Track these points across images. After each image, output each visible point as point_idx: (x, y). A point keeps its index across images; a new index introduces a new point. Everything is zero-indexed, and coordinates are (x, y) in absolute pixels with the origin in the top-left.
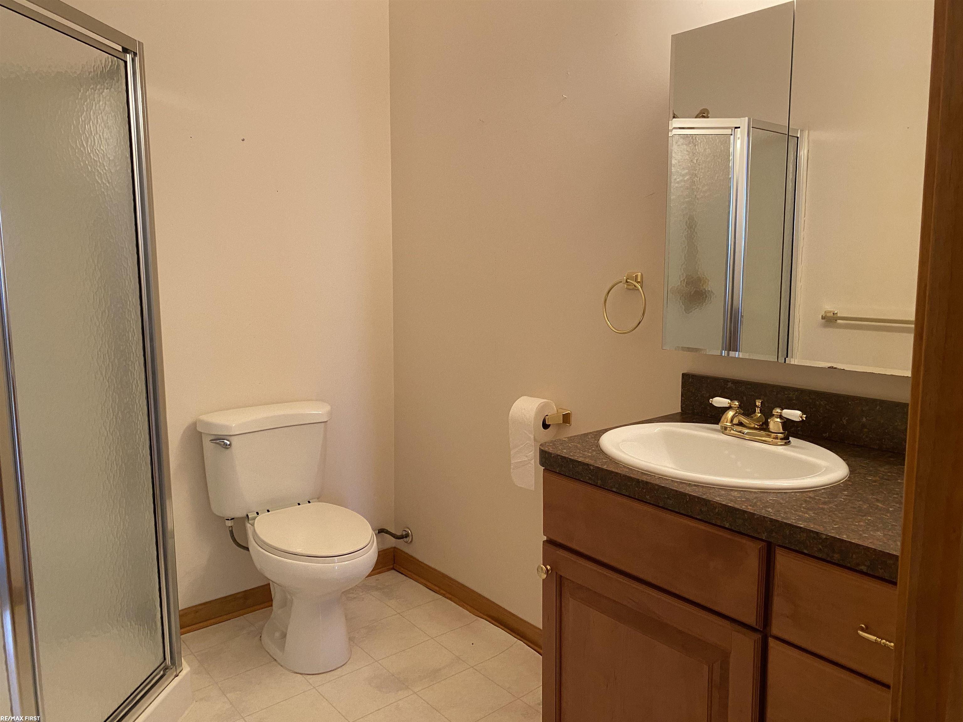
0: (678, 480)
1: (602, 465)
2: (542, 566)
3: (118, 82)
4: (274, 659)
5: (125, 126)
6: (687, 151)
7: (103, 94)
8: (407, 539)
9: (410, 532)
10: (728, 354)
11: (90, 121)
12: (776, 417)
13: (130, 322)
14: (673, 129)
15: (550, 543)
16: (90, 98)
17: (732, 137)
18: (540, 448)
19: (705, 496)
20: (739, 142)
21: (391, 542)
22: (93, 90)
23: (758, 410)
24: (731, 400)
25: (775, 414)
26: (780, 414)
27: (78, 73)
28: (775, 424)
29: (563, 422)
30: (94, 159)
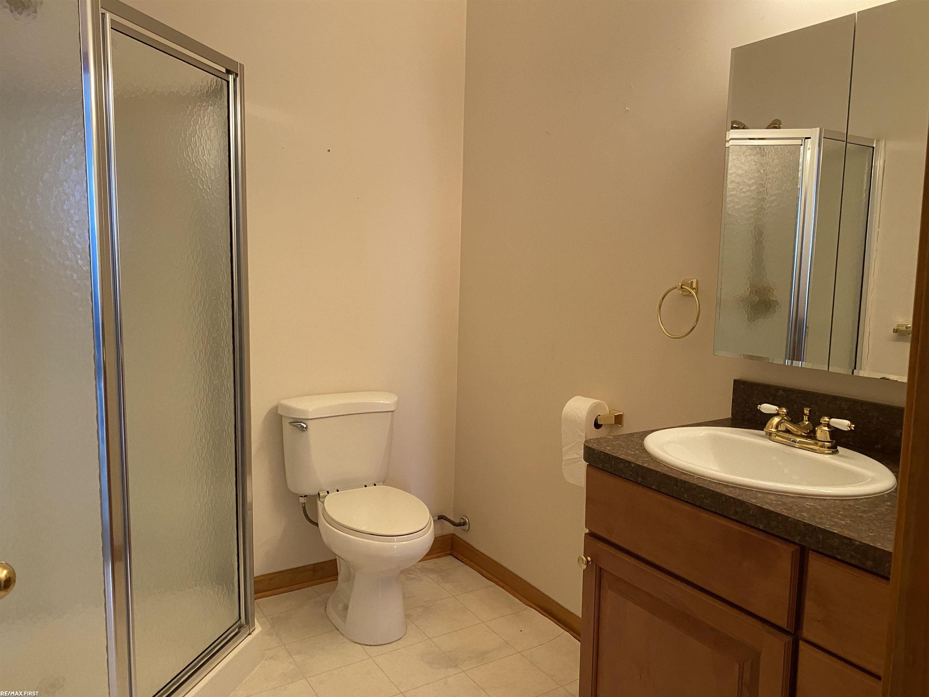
0: (716, 481)
1: (643, 463)
2: (583, 557)
3: (220, 100)
4: (336, 628)
5: (225, 139)
6: (755, 161)
7: (208, 110)
8: (465, 526)
9: (467, 520)
10: (792, 363)
11: (196, 135)
12: (823, 425)
13: (222, 312)
14: (730, 140)
15: (592, 536)
16: (197, 114)
17: (802, 147)
18: (584, 445)
19: (740, 497)
20: (809, 153)
21: (450, 529)
22: (199, 107)
23: (806, 418)
24: (779, 407)
25: (823, 422)
26: (827, 423)
27: (187, 92)
28: (822, 433)
29: (615, 423)
30: (198, 168)
